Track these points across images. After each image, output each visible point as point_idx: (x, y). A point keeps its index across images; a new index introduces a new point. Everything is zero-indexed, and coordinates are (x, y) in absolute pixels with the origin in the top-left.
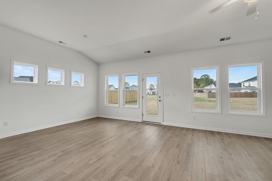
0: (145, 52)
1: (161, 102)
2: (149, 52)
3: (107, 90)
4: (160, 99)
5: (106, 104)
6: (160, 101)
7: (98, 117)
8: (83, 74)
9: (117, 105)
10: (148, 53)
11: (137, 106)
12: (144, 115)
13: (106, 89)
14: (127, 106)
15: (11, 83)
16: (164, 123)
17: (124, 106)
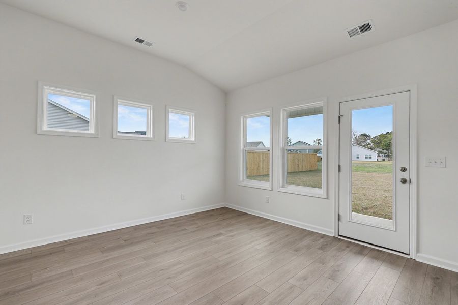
0: (352, 33)
1: (407, 185)
2: (366, 28)
3: (243, 150)
4: (405, 175)
5: (241, 179)
6: (404, 181)
7: (225, 208)
8: (194, 114)
9: (266, 185)
10: (361, 34)
11: (321, 192)
12: (342, 219)
13: (242, 148)
14: (291, 188)
15: (38, 133)
16: (418, 254)
17: (283, 187)
